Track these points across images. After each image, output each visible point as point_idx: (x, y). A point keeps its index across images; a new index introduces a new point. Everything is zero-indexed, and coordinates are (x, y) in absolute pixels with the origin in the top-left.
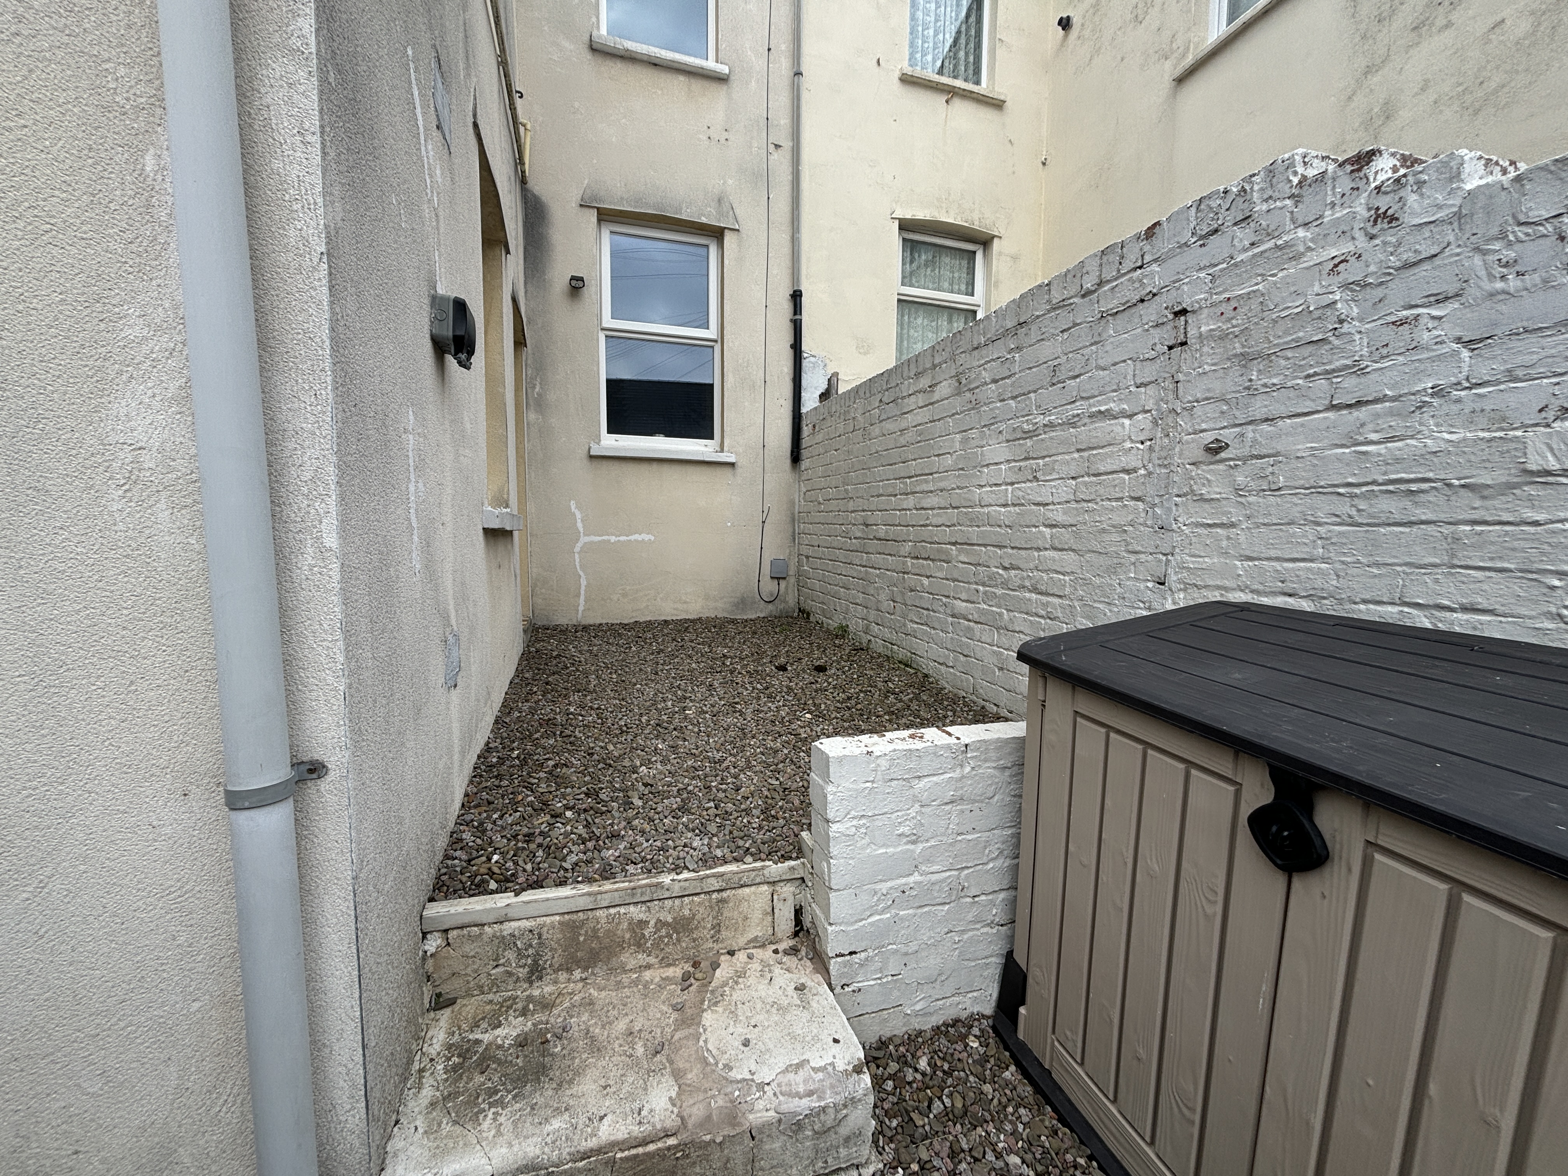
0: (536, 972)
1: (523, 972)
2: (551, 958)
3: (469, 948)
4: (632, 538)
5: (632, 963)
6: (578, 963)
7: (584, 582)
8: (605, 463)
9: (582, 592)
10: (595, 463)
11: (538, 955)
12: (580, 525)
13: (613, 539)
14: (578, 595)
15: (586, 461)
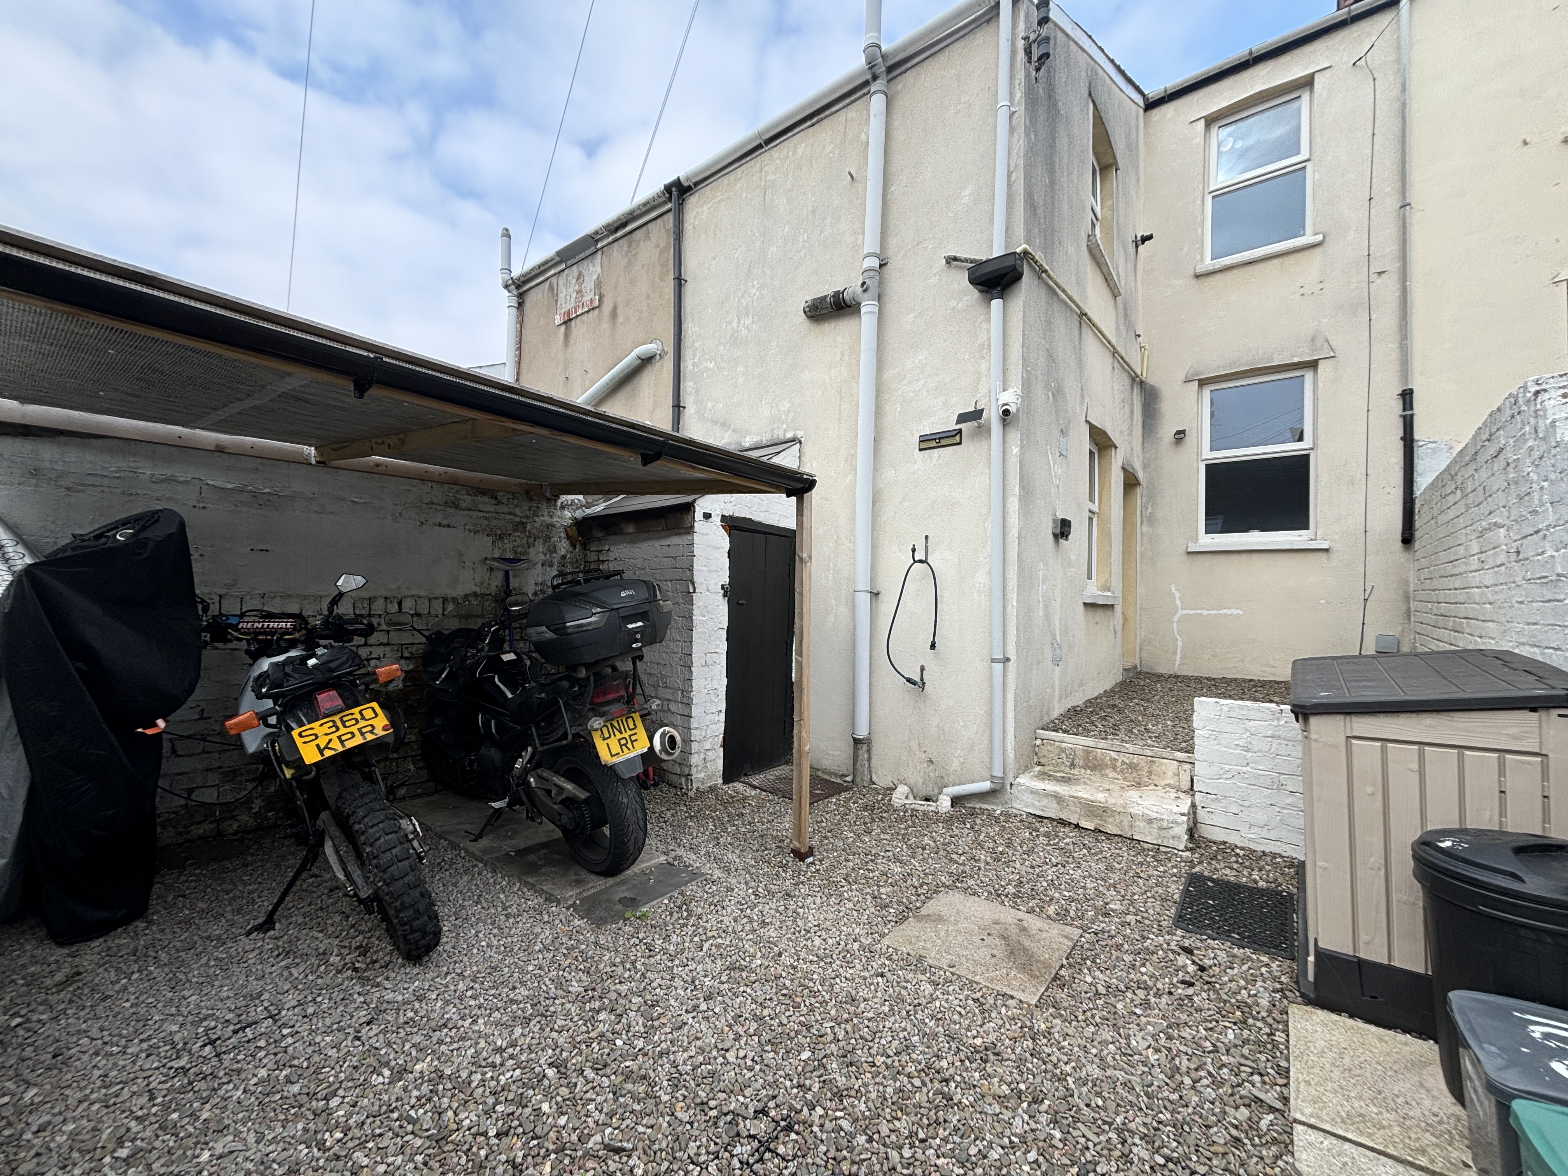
0: (1073, 765)
1: (1068, 764)
2: (1079, 762)
3: (1049, 748)
4: (1221, 612)
5: (1111, 775)
6: (1089, 768)
7: (1180, 644)
8: (1200, 556)
9: (1179, 651)
10: (1192, 557)
11: (1073, 759)
12: (1178, 602)
13: (1205, 612)
14: (1176, 653)
15: (1185, 557)
